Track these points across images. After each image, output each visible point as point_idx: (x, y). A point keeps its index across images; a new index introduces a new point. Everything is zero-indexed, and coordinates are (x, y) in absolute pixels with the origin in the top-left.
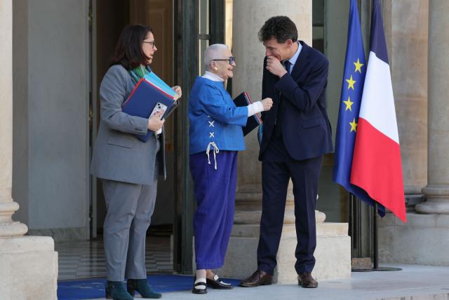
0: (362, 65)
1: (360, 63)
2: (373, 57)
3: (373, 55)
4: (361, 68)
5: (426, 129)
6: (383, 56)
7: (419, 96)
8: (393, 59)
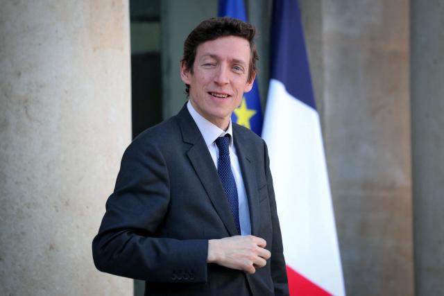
0: (251, 113)
1: (249, 107)
2: (279, 95)
3: (278, 90)
4: (252, 120)
5: (409, 266)
6: (303, 91)
7: (392, 187)
8: (327, 98)
